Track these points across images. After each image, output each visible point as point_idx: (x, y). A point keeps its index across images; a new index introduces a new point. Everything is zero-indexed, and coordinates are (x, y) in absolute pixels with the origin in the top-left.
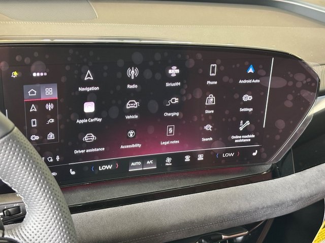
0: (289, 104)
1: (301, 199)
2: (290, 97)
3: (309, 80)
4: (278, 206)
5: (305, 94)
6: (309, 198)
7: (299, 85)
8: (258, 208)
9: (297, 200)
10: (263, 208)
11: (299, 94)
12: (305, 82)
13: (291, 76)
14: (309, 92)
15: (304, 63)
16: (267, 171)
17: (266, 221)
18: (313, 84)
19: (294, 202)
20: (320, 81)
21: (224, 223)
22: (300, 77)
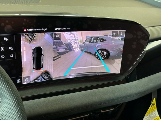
0: (134, 46)
1: (140, 93)
2: (135, 43)
3: (144, 35)
4: (128, 96)
5: (142, 42)
6: (144, 92)
7: (139, 37)
8: (119, 98)
9: (138, 93)
10: (121, 97)
11: (139, 42)
12: (142, 36)
13: (135, 33)
14: (144, 41)
15: (142, 27)
17: (123, 103)
18: (146, 37)
19: (136, 94)
20: (149, 35)
21: (102, 105)
22: (140, 33)
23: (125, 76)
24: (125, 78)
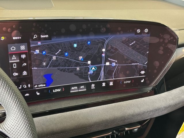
0: (161, 52)
1: (170, 106)
2: (162, 48)
3: (172, 38)
4: (157, 110)
5: (170, 46)
6: (174, 105)
7: (166, 41)
8: (145, 112)
9: (168, 107)
10: (148, 112)
11: (166, 46)
12: (170, 39)
13: (162, 36)
14: (172, 45)
15: (169, 28)
16: (150, 91)
18: (174, 41)
19: (166, 108)
20: (178, 38)
21: (125, 121)
22: (167, 37)
23: (152, 87)
24: (153, 89)
